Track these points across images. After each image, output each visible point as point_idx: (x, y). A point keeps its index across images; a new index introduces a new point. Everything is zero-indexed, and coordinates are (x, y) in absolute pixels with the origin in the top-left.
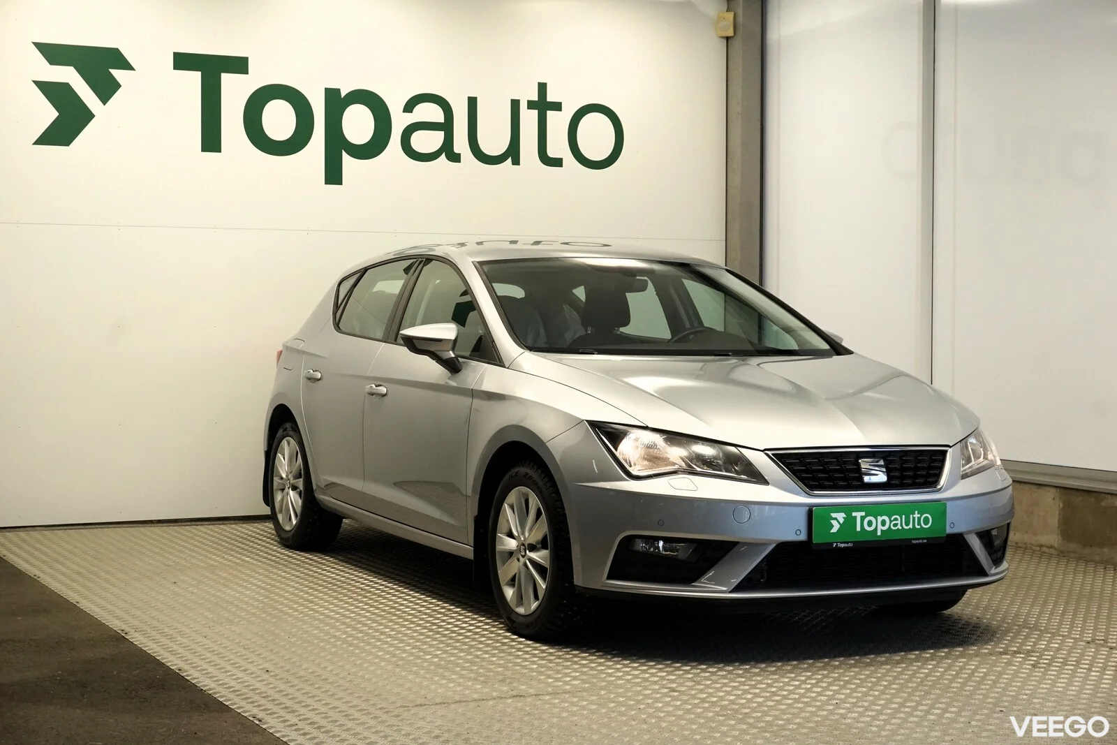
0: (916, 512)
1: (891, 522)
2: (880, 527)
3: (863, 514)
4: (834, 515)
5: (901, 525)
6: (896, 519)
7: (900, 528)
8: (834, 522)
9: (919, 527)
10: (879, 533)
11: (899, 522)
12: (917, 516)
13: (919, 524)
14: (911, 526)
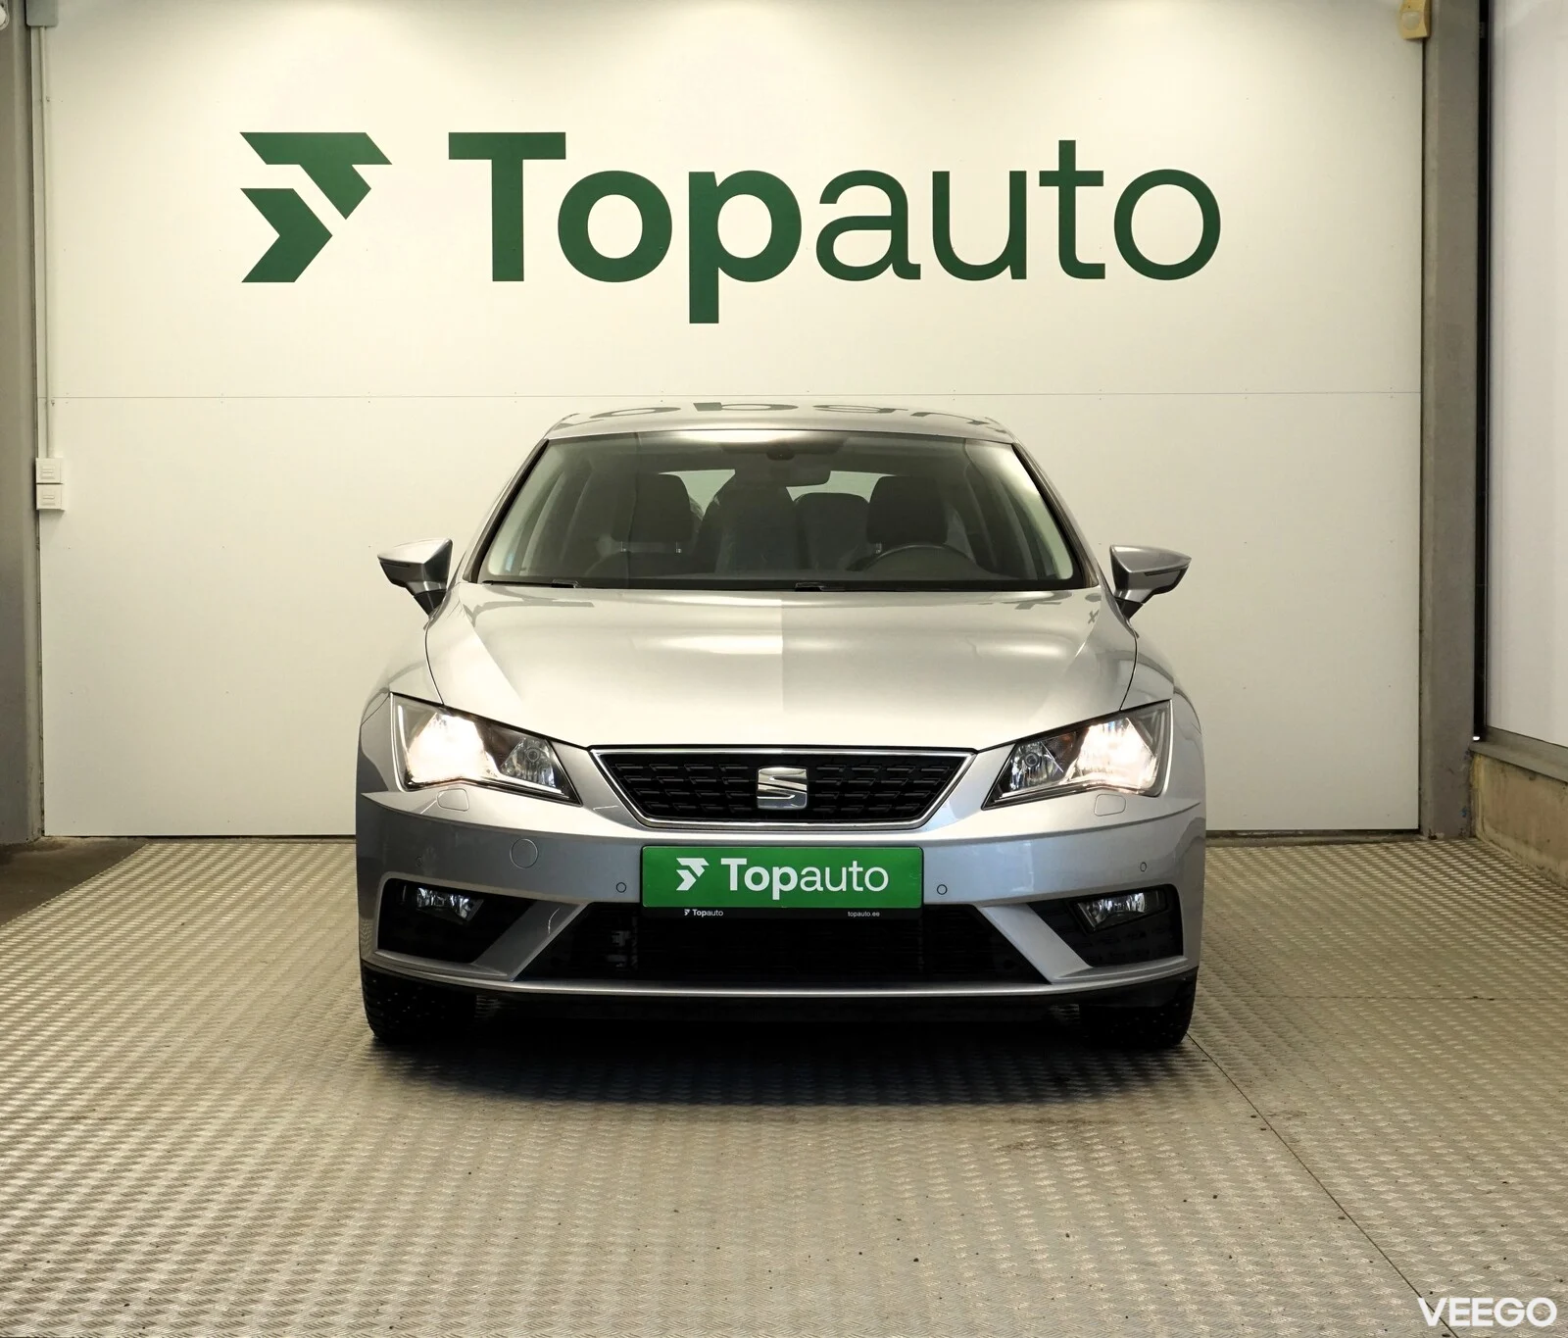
0: (855, 863)
1: (800, 877)
2: (777, 887)
3: (743, 861)
4: (683, 861)
5: (823, 884)
6: (813, 874)
7: (822, 889)
8: (683, 873)
9: (861, 889)
10: (776, 896)
11: (818, 878)
12: (855, 869)
13: (861, 883)
14: (843, 886)
